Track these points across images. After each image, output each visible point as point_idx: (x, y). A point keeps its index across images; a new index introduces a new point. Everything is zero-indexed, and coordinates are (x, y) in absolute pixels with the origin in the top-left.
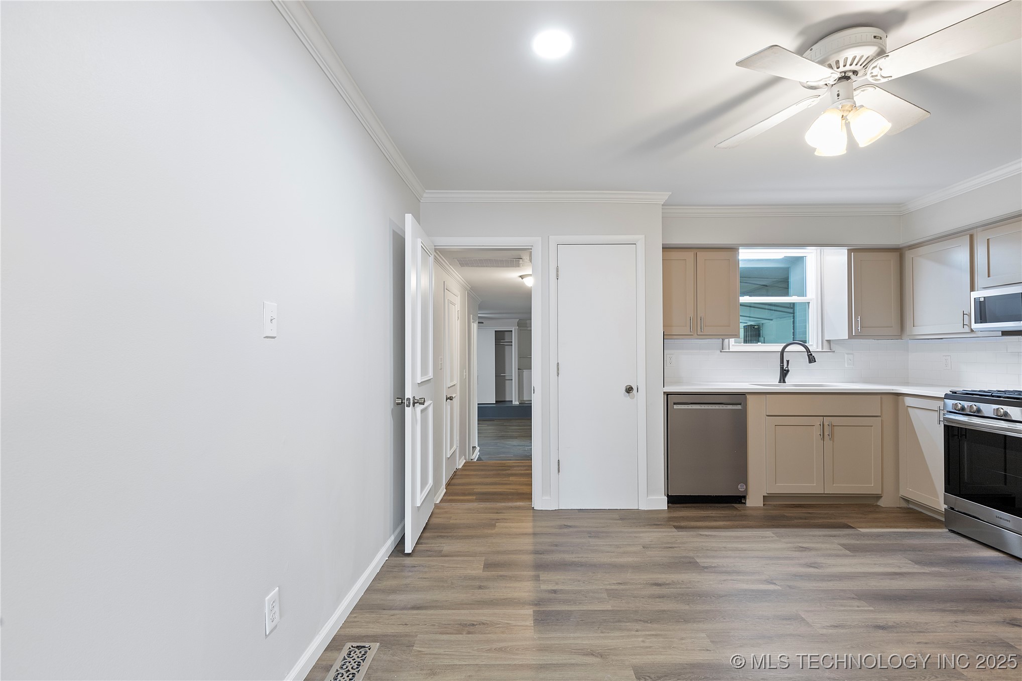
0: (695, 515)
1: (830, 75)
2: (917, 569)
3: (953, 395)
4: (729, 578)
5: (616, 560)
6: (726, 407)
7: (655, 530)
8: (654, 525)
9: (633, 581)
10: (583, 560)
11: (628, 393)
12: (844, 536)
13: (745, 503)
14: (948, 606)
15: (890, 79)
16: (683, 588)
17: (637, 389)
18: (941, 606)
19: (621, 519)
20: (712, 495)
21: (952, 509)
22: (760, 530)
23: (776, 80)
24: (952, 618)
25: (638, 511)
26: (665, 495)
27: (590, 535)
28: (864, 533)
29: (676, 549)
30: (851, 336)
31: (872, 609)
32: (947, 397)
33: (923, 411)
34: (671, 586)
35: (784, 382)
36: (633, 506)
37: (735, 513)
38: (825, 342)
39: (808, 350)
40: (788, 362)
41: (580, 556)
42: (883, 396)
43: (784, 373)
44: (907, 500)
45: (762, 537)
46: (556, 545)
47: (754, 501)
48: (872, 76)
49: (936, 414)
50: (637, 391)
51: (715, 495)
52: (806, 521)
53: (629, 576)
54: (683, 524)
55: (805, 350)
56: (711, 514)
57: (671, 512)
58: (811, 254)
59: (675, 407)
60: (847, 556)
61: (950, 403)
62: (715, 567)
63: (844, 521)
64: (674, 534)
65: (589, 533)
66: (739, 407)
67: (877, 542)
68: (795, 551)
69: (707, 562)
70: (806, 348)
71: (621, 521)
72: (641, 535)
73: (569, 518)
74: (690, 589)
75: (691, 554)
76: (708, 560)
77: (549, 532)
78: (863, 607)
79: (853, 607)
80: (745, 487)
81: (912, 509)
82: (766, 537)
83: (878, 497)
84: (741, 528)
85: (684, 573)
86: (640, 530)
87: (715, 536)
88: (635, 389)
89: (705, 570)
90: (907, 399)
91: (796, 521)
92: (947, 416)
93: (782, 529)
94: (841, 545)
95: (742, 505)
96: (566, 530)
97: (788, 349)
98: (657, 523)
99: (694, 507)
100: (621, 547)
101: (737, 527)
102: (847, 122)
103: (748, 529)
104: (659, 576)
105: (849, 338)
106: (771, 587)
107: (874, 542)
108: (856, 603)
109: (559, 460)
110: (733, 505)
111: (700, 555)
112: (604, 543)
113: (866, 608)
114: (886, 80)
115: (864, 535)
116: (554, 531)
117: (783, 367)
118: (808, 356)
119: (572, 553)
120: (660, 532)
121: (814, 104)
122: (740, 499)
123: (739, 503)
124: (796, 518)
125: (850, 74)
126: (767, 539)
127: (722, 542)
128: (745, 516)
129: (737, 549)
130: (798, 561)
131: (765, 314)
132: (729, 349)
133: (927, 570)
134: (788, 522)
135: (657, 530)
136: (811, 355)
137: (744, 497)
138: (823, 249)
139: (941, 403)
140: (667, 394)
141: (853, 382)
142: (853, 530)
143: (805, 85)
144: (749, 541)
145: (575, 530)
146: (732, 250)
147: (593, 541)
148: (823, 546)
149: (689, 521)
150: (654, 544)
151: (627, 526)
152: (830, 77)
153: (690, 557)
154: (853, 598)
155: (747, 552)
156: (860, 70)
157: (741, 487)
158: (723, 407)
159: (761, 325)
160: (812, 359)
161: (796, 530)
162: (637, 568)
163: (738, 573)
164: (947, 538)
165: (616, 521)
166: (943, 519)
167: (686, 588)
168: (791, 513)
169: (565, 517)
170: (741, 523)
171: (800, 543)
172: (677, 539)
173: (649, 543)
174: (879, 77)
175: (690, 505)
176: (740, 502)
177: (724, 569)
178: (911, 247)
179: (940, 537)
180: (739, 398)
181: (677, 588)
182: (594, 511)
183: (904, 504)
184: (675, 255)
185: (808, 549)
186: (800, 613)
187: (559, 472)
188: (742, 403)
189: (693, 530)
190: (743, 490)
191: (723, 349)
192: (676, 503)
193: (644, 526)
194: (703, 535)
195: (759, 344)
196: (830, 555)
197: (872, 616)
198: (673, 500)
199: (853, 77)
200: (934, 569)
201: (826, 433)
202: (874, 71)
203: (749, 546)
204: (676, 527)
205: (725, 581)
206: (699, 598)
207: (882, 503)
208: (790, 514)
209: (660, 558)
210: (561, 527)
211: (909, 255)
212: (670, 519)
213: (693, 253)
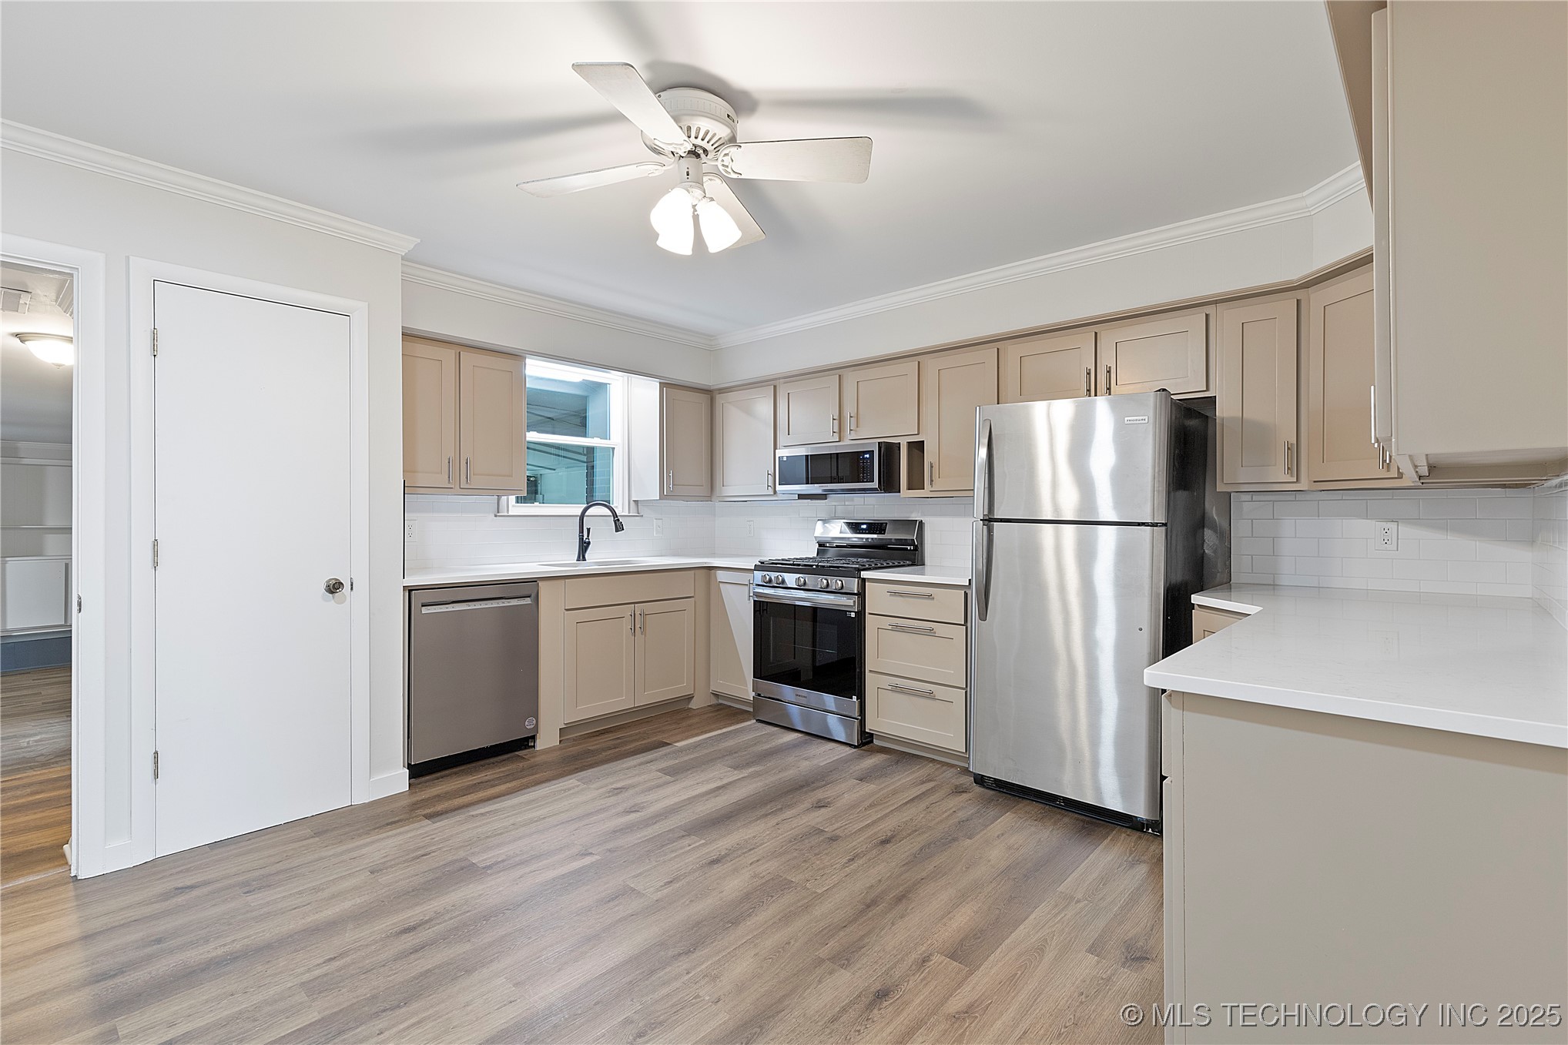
0: (459, 786)
1: (683, 142)
2: (737, 775)
3: (762, 567)
4: (527, 870)
5: (317, 916)
6: (509, 602)
7: (390, 833)
8: (388, 824)
9: (358, 944)
10: (238, 946)
11: (332, 593)
12: (661, 757)
13: (534, 746)
14: (768, 808)
15: (740, 177)
16: (455, 917)
17: (352, 585)
18: (763, 811)
19: (317, 834)
20: (485, 746)
21: (759, 695)
22: (560, 780)
23: (617, 118)
24: (773, 821)
25: (351, 809)
26: (404, 766)
27: (246, 889)
28: (681, 747)
29: (433, 854)
30: (662, 496)
31: (704, 841)
32: (757, 568)
33: (734, 585)
34: (434, 922)
35: (584, 559)
36: (339, 802)
37: (521, 765)
38: (632, 502)
39: (615, 515)
40: (589, 530)
41: (229, 939)
42: (697, 571)
43: (584, 546)
44: (716, 695)
45: (565, 791)
46: (159, 941)
47: (547, 739)
48: (723, 165)
49: (747, 588)
50: (352, 589)
51: (489, 745)
52: (617, 750)
53: (350, 936)
54: (439, 808)
55: (611, 514)
56: (485, 778)
57: (416, 792)
58: (615, 381)
59: (425, 610)
60: (667, 783)
61: (758, 574)
62: (503, 861)
63: (659, 738)
64: (427, 829)
65: (246, 884)
66: (528, 601)
67: (696, 755)
68: (609, 797)
69: (490, 858)
70: (612, 510)
71: (317, 839)
72: (364, 851)
73: (188, 870)
74: (469, 914)
75: (462, 854)
76: (491, 854)
77: (133, 918)
78: (695, 843)
79: (684, 847)
80: (535, 722)
81: (721, 704)
82: (569, 789)
83: (690, 698)
84: (532, 786)
85: (454, 890)
86: (362, 842)
87: (496, 811)
88: (347, 586)
89: (488, 872)
90: (719, 573)
91: (604, 754)
92: (756, 590)
93: (590, 770)
94: (659, 771)
95: (531, 750)
96: (180, 899)
97: (589, 512)
98: (393, 820)
99: (456, 773)
100: (323, 889)
101: (527, 787)
102: (696, 213)
103: (544, 785)
104: (410, 913)
105: (660, 499)
106: (588, 860)
107: (692, 756)
108: (687, 841)
109: (156, 753)
110: (517, 753)
111: (476, 850)
112: (284, 894)
113: (697, 844)
114: (735, 176)
115: (681, 750)
116: (147, 910)
117: (583, 539)
118: (615, 521)
119: (207, 941)
120: (400, 833)
121: (657, 174)
122: (526, 742)
123: (526, 749)
124: (604, 750)
125: (701, 152)
126: (571, 792)
127: (508, 816)
128: (536, 766)
129: (532, 821)
130: (614, 811)
131: (550, 461)
132: (508, 511)
133: (745, 773)
134: (595, 758)
135: (394, 832)
136: (618, 520)
137: (533, 738)
138: (631, 377)
139: (749, 576)
140: (410, 590)
141: (662, 556)
142: (670, 746)
143: (648, 143)
144: (547, 803)
145: (206, 890)
146: (517, 357)
147: (256, 899)
148: (641, 779)
149: (450, 799)
150: (394, 859)
151: (333, 844)
152: (682, 144)
153: (461, 860)
154: (683, 836)
155: (547, 820)
156: (711, 151)
157: (529, 724)
158: (503, 603)
159: (539, 476)
160: (619, 527)
161: (606, 766)
162: (362, 916)
163: (538, 857)
164: (756, 730)
165: (305, 843)
166: (752, 710)
167: (461, 914)
168: (596, 744)
169: (174, 871)
170: (532, 778)
171: (612, 783)
172: (433, 836)
173: (384, 860)
174: (729, 170)
175: (447, 772)
176: (527, 747)
177: (517, 859)
178: (722, 391)
179: (749, 732)
180: (527, 588)
181: (445, 921)
182: (250, 836)
183: (714, 701)
184: (421, 349)
185: (624, 788)
186: (628, 883)
187: (156, 776)
188: (533, 596)
189: (460, 811)
190: (532, 726)
191: (498, 512)
192: (422, 776)
193: (368, 833)
194: (477, 816)
195: (536, 504)
196: (650, 789)
197: (705, 850)
198: (418, 771)
199: (703, 156)
200: (751, 770)
201: (638, 626)
202: (725, 158)
203: (548, 809)
204: (428, 817)
205: (521, 877)
206: (485, 922)
207: (694, 705)
208: (594, 747)
209: (408, 881)
210: (166, 896)
211: (720, 399)
212: (414, 807)
213: (454, 351)
